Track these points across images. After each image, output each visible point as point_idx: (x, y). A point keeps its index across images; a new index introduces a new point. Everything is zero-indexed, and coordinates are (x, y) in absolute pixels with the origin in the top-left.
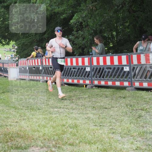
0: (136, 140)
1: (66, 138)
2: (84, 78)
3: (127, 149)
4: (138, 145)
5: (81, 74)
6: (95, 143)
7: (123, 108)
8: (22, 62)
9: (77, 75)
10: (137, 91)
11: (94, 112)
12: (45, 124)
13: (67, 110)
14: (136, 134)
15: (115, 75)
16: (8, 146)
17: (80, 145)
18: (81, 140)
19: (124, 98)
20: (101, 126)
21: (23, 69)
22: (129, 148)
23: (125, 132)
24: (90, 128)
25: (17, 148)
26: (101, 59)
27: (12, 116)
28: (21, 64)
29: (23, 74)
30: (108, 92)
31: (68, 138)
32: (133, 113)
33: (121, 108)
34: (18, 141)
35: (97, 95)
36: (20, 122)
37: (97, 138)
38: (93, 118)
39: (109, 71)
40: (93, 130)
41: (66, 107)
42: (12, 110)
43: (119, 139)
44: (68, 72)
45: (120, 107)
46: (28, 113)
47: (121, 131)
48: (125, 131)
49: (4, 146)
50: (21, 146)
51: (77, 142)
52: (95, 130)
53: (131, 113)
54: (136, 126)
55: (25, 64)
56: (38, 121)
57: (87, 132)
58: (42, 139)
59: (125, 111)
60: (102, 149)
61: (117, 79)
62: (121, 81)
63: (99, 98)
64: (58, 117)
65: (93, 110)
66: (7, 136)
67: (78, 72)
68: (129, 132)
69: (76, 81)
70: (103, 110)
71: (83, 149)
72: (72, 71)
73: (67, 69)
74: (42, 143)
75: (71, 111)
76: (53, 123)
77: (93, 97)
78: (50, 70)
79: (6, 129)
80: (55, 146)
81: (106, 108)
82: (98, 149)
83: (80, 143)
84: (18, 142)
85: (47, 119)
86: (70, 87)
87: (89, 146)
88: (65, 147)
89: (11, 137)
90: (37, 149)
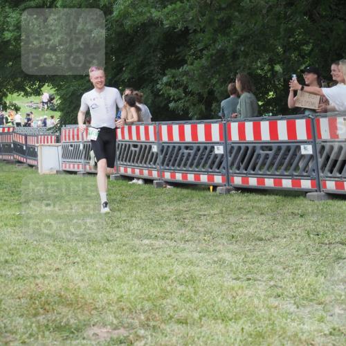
0: (329, 314)
1: (170, 306)
2: (210, 170)
3: (310, 334)
4: (335, 323)
5: (203, 161)
6: (236, 319)
7: (299, 238)
8: (69, 133)
9: (195, 164)
10: (330, 202)
11: (234, 247)
12: (121, 274)
13: (173, 244)
14: (329, 299)
15: (281, 164)
16: (38, 325)
17: (202, 323)
18: (205, 311)
19: (302, 216)
20: (249, 279)
21: (72, 148)
22: (315, 331)
23: (304, 294)
24: (225, 283)
25: (58, 328)
26: (249, 126)
27: (48, 257)
28: (67, 137)
29: (71, 160)
30: (264, 202)
31: (174, 306)
32: (323, 251)
33: (296, 238)
34: (60, 314)
35: (240, 209)
36: (66, 268)
37: (240, 307)
38: (231, 263)
39: (267, 155)
40: (233, 289)
41: (170, 236)
42: (46, 242)
43: (292, 310)
44: (174, 156)
45: (293, 237)
46: (83, 249)
47: (295, 291)
48: (304, 291)
49: (29, 324)
50: (67, 324)
51: (196, 315)
52: (236, 289)
53: (317, 250)
54: (329, 281)
55: (76, 137)
56: (105, 267)
57: (219, 295)
58: (115, 308)
59: (304, 246)
60: (252, 332)
61: (286, 173)
62: (295, 178)
63: (245, 217)
64: (152, 259)
65: (232, 243)
66: (37, 302)
67: (197, 158)
68: (313, 294)
69: (191, 178)
70: (253, 244)
71: (209, 332)
72: (183, 153)
73: (170, 149)
74: (115, 317)
75: (181, 246)
76: (141, 272)
77: (231, 213)
78: (132, 151)
79: (33, 286)
80: (145, 326)
81: (261, 240)
82: (243, 332)
83: (203, 318)
84: (61, 316)
85: (126, 263)
86: (178, 190)
87: (222, 326)
88: (167, 328)
89: (44, 304)
90: (105, 330)
